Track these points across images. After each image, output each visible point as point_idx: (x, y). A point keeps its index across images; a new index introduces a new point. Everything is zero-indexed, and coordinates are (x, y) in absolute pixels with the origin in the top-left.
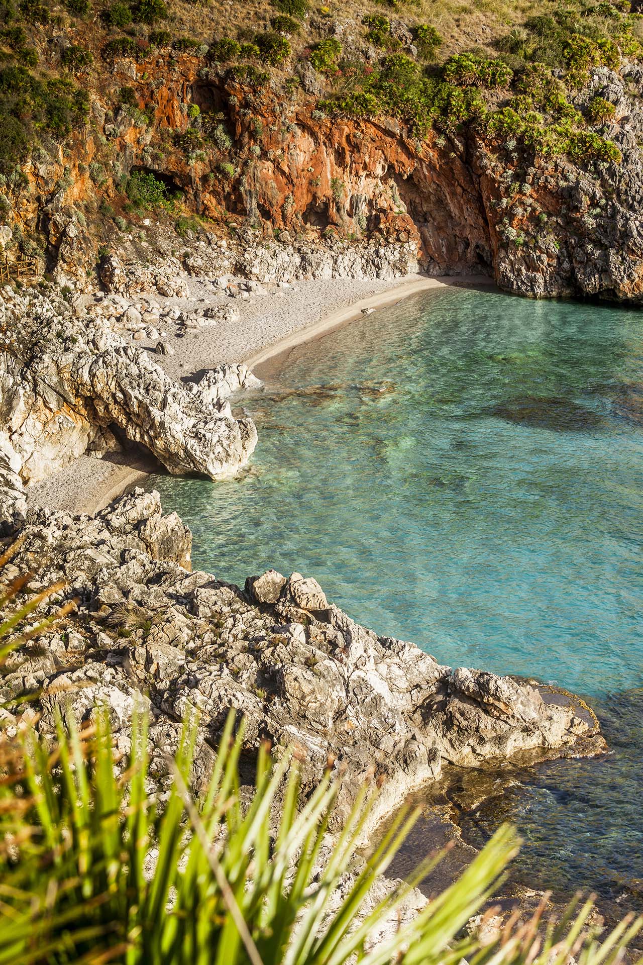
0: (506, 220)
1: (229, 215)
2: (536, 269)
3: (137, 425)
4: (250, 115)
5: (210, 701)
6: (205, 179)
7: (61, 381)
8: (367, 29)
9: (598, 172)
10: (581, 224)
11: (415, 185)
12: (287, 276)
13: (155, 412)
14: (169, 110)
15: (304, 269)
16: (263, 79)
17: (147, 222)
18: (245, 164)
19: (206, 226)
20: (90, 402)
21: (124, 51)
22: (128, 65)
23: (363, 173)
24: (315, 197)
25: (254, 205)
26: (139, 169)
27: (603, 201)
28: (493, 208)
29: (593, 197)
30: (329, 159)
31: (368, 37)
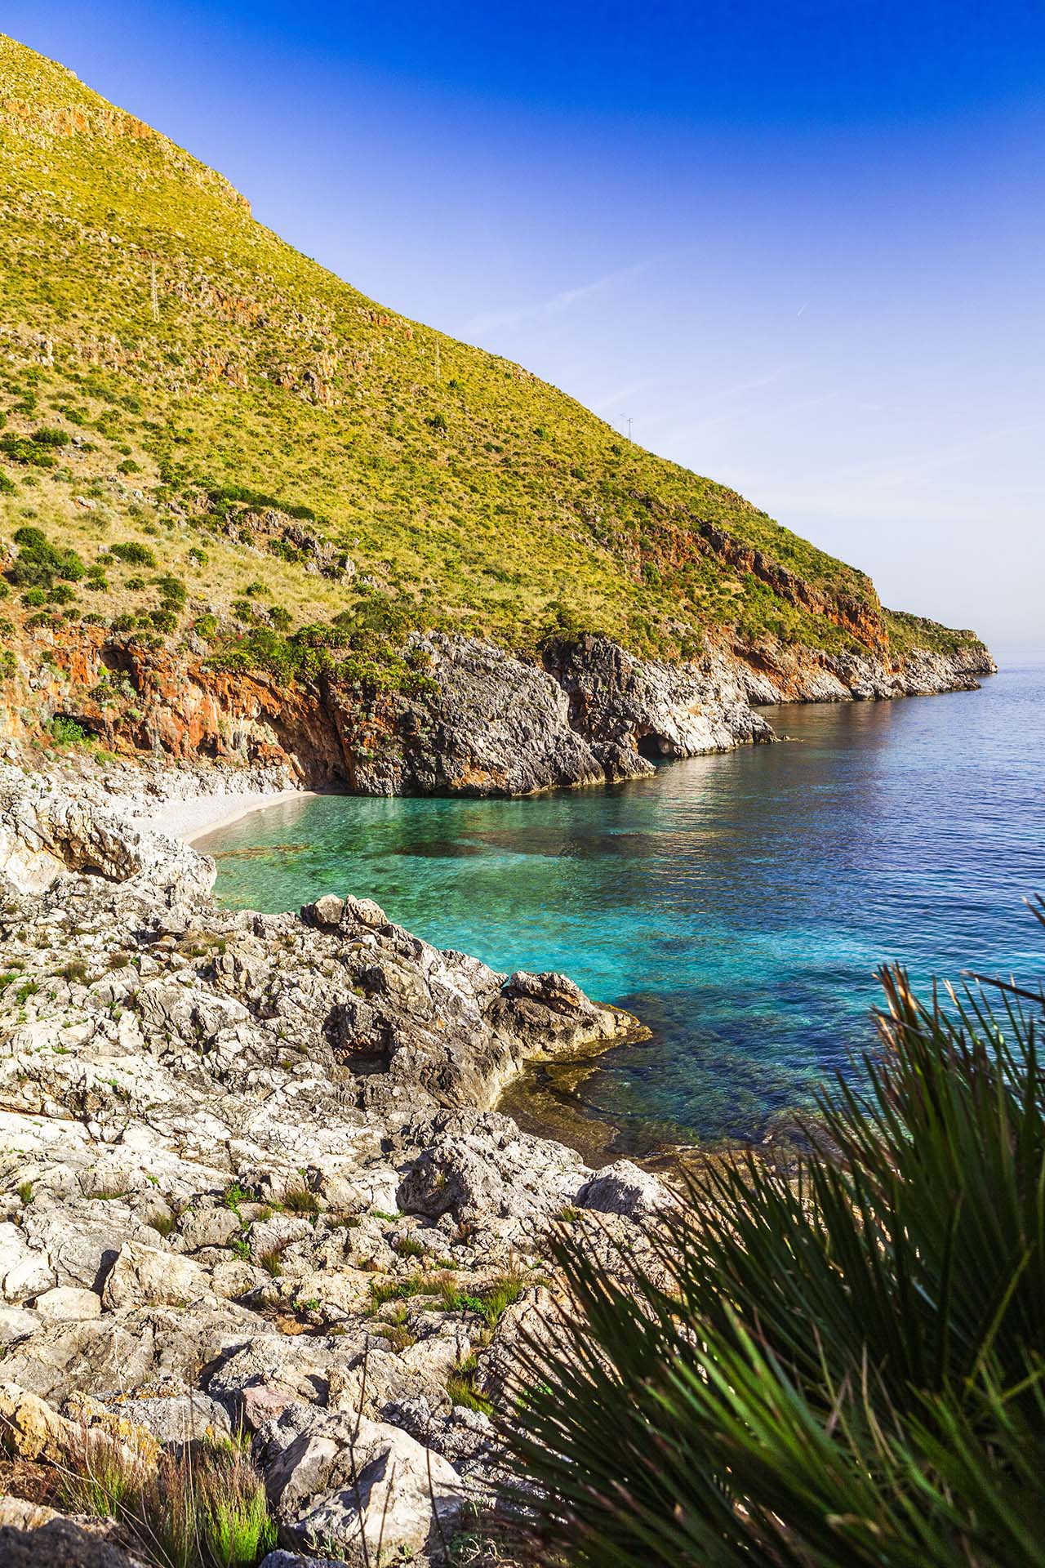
0: (358, 741)
1: (137, 750)
2: (385, 776)
3: (113, 862)
4: (151, 671)
5: (313, 1000)
6: (116, 723)
7: (39, 824)
8: (234, 611)
9: (424, 701)
10: (418, 740)
11: (281, 724)
12: (190, 794)
13: (129, 846)
14: (82, 669)
15: (203, 788)
16: (159, 643)
17: (71, 755)
18: (150, 709)
19: (119, 759)
20: (66, 844)
21: (43, 622)
22: (45, 633)
23: (242, 715)
24: (206, 734)
25: (158, 741)
26: (61, 716)
27: (431, 722)
28: (347, 735)
29: (423, 719)
30: (216, 705)
31: (236, 616)
